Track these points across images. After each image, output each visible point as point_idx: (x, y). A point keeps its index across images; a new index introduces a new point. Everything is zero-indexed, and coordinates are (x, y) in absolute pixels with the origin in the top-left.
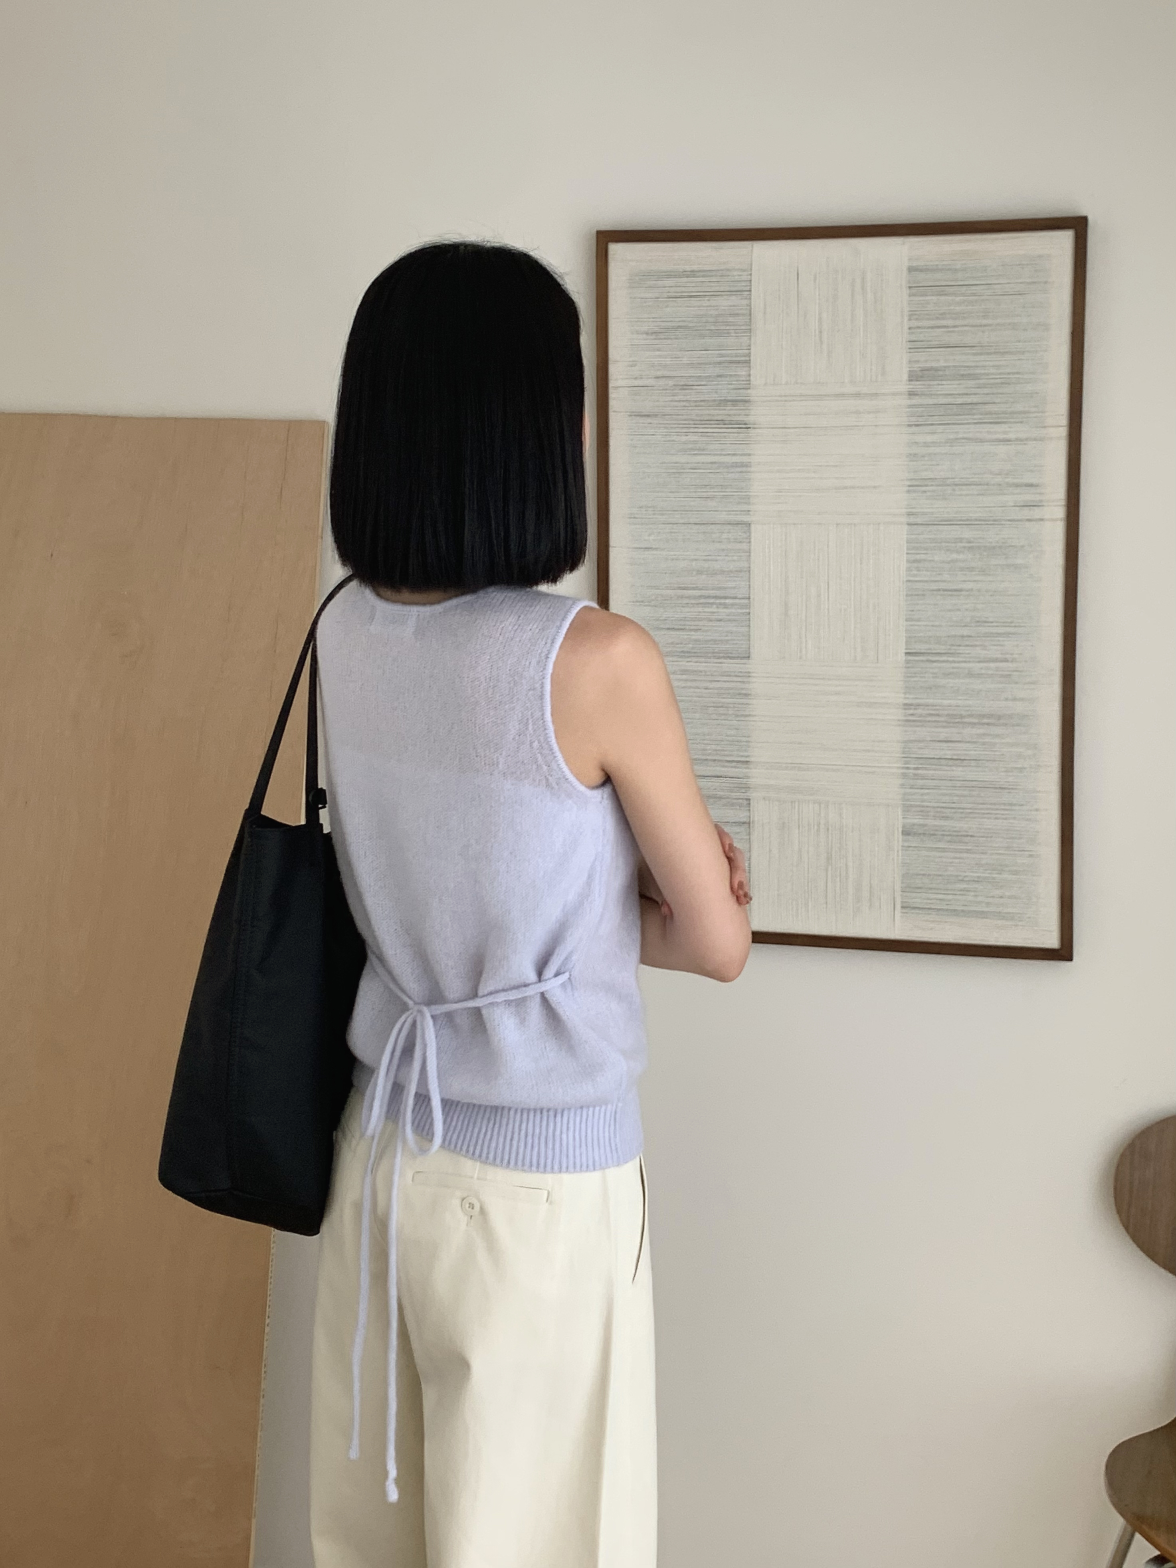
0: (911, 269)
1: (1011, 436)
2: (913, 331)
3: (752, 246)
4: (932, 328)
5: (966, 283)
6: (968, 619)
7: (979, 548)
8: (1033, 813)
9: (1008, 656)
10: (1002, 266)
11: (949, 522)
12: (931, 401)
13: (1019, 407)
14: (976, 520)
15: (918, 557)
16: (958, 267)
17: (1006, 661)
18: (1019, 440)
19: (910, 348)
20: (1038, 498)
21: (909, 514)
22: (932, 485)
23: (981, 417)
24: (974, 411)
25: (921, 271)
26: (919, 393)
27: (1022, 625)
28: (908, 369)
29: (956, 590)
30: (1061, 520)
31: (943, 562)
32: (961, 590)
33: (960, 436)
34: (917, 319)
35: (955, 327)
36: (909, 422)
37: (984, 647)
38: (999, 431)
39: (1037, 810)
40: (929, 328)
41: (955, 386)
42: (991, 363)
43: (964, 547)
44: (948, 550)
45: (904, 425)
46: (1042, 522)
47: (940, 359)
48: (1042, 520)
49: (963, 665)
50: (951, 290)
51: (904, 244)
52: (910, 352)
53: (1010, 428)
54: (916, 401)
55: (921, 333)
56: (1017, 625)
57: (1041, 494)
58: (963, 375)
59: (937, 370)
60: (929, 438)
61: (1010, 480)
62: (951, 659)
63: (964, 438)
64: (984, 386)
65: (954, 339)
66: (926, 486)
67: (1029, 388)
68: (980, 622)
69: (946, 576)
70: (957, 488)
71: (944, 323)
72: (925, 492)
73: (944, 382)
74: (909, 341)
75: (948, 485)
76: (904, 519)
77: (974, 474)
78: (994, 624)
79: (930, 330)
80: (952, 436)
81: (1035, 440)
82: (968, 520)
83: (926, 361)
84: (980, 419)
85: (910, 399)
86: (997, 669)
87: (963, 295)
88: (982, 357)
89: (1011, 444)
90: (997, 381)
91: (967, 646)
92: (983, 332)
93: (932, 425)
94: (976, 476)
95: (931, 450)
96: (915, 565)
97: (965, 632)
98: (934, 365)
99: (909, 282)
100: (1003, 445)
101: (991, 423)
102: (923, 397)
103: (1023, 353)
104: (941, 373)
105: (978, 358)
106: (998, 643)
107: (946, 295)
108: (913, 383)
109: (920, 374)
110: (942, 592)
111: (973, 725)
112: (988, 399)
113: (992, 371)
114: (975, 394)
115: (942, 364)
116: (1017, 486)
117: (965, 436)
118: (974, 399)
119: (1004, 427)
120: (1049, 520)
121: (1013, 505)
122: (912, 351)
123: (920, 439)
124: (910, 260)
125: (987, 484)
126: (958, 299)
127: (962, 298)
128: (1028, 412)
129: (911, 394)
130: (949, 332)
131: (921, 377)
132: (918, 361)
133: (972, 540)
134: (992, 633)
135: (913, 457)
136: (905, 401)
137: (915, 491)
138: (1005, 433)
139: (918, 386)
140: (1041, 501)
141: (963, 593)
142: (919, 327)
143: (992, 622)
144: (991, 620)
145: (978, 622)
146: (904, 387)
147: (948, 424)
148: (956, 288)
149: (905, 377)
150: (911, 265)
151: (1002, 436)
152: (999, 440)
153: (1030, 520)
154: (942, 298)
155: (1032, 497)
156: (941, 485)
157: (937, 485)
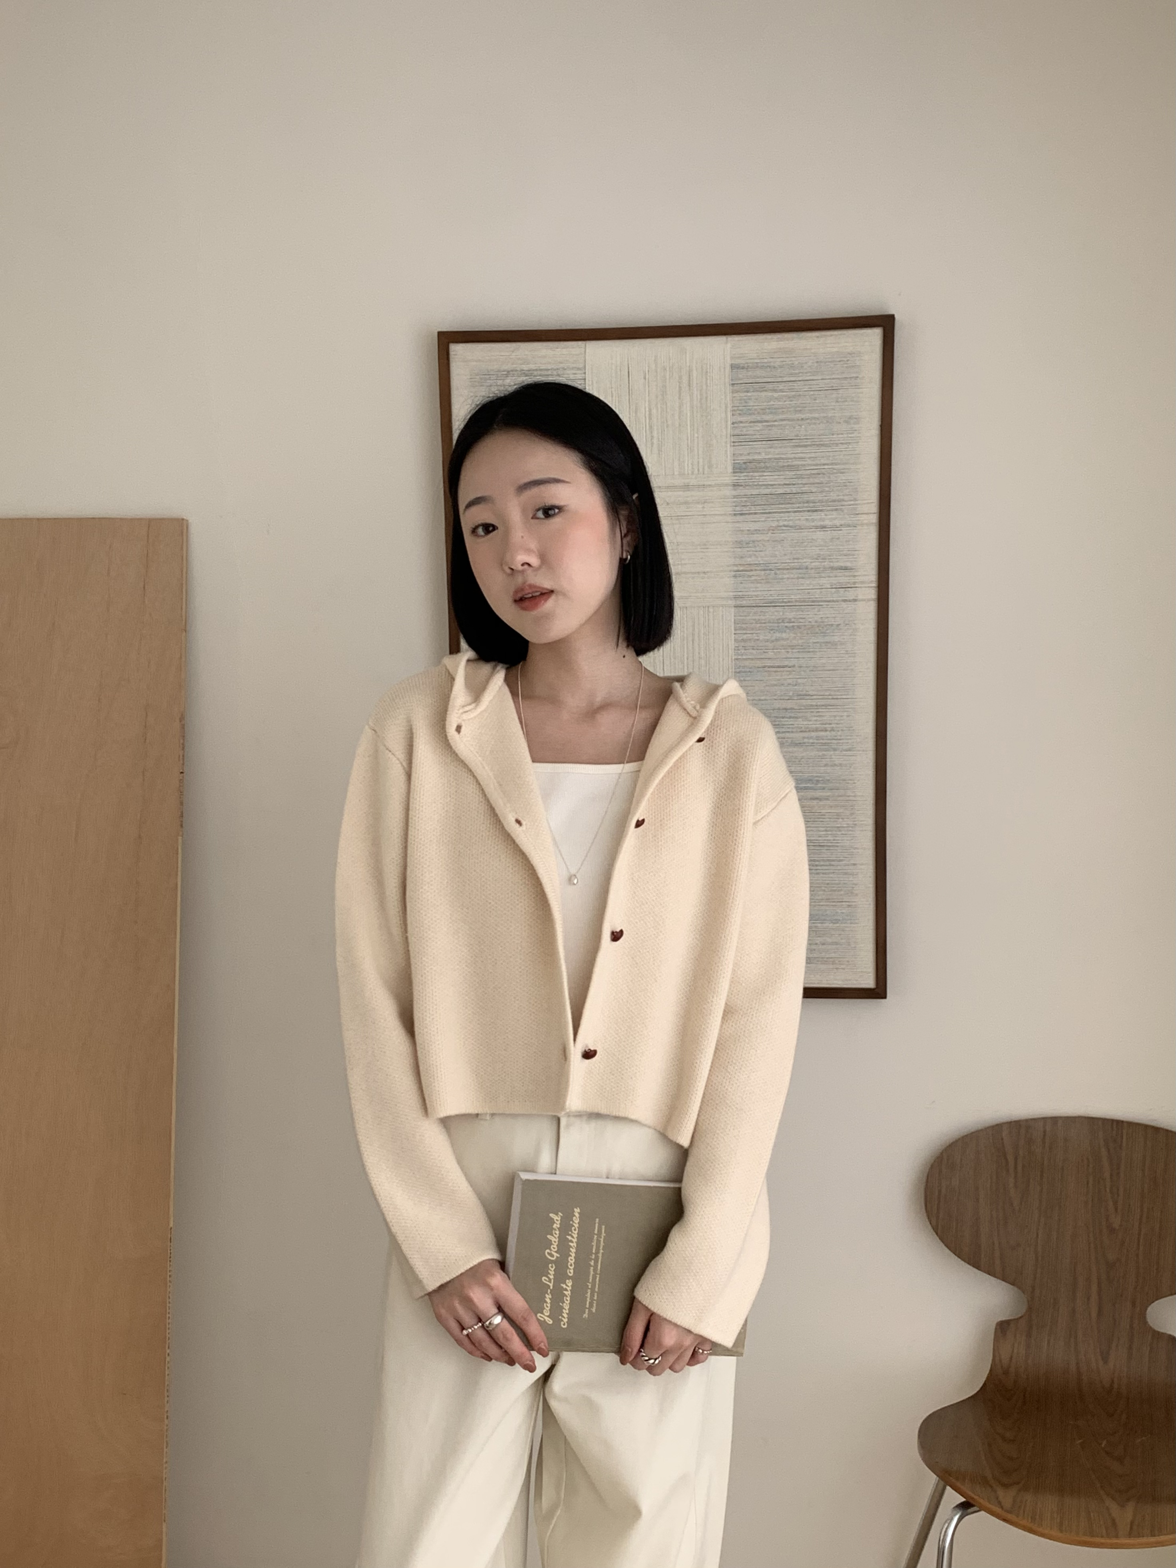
0: (733, 367)
1: (827, 523)
2: (736, 425)
3: (585, 345)
4: (754, 422)
5: (785, 379)
6: (791, 694)
7: (799, 627)
9: (827, 726)
10: (817, 362)
11: (772, 604)
12: (754, 492)
13: (833, 496)
14: (796, 601)
15: (745, 637)
16: (777, 364)
17: (826, 731)
18: (834, 527)
19: (733, 442)
20: (853, 580)
21: (736, 598)
22: (756, 570)
23: (800, 505)
24: (794, 501)
25: (743, 368)
26: (743, 484)
27: (839, 697)
28: (732, 462)
29: (779, 667)
30: (872, 600)
31: (767, 641)
32: (784, 667)
33: (781, 523)
34: (740, 414)
35: (775, 421)
36: (735, 511)
37: (806, 719)
38: (817, 518)
39: (854, 865)
40: (751, 422)
41: (776, 477)
42: (809, 455)
43: (786, 627)
44: (772, 630)
45: (730, 514)
46: (856, 603)
47: (762, 452)
48: (855, 600)
49: (788, 735)
50: (770, 386)
51: (726, 343)
52: (734, 446)
53: (826, 515)
54: (741, 491)
55: (744, 427)
56: (835, 697)
57: (855, 576)
58: (782, 467)
59: (759, 461)
60: (753, 526)
61: (827, 564)
63: (785, 526)
64: (801, 477)
65: (775, 432)
66: (752, 570)
67: (842, 478)
68: (801, 696)
69: (771, 654)
70: (778, 572)
71: (764, 417)
72: (750, 576)
73: (765, 474)
74: (733, 436)
75: (771, 570)
76: (732, 602)
77: (794, 559)
78: (815, 697)
79: (752, 424)
80: (774, 524)
81: (849, 526)
82: (789, 602)
83: (749, 454)
84: (798, 508)
85: (735, 489)
86: (818, 738)
87: (782, 391)
88: (800, 450)
89: (827, 531)
90: (813, 472)
91: (790, 717)
92: (800, 426)
93: (755, 513)
94: (796, 561)
95: (755, 537)
96: (743, 644)
97: (789, 704)
98: (756, 457)
99: (732, 380)
100: (820, 531)
101: (809, 511)
102: (747, 487)
103: (837, 445)
104: (762, 465)
105: (795, 450)
106: (818, 714)
107: (766, 391)
108: (737, 475)
109: (744, 466)
110: (766, 669)
112: (806, 489)
113: (809, 462)
114: (794, 484)
115: (763, 456)
116: (832, 568)
117: (786, 523)
118: (793, 489)
119: (821, 515)
120: (862, 600)
121: (830, 587)
122: (737, 444)
123: (745, 527)
124: (732, 358)
125: (807, 568)
126: (776, 395)
127: (780, 394)
128: (843, 500)
129: (736, 485)
130: (768, 426)
131: (745, 468)
132: (741, 455)
133: (793, 620)
134: (812, 705)
135: (739, 544)
136: (729, 492)
137: (741, 576)
138: (821, 520)
139: (742, 477)
140: (855, 583)
141: (786, 669)
142: (741, 422)
143: (812, 696)
144: (810, 693)
146: (728, 479)
147: (770, 513)
148: (775, 385)
149: (730, 469)
150: (733, 362)
151: (819, 523)
152: (817, 527)
153: (845, 601)
154: (763, 394)
155: (846, 579)
156: (764, 570)
157: (761, 570)
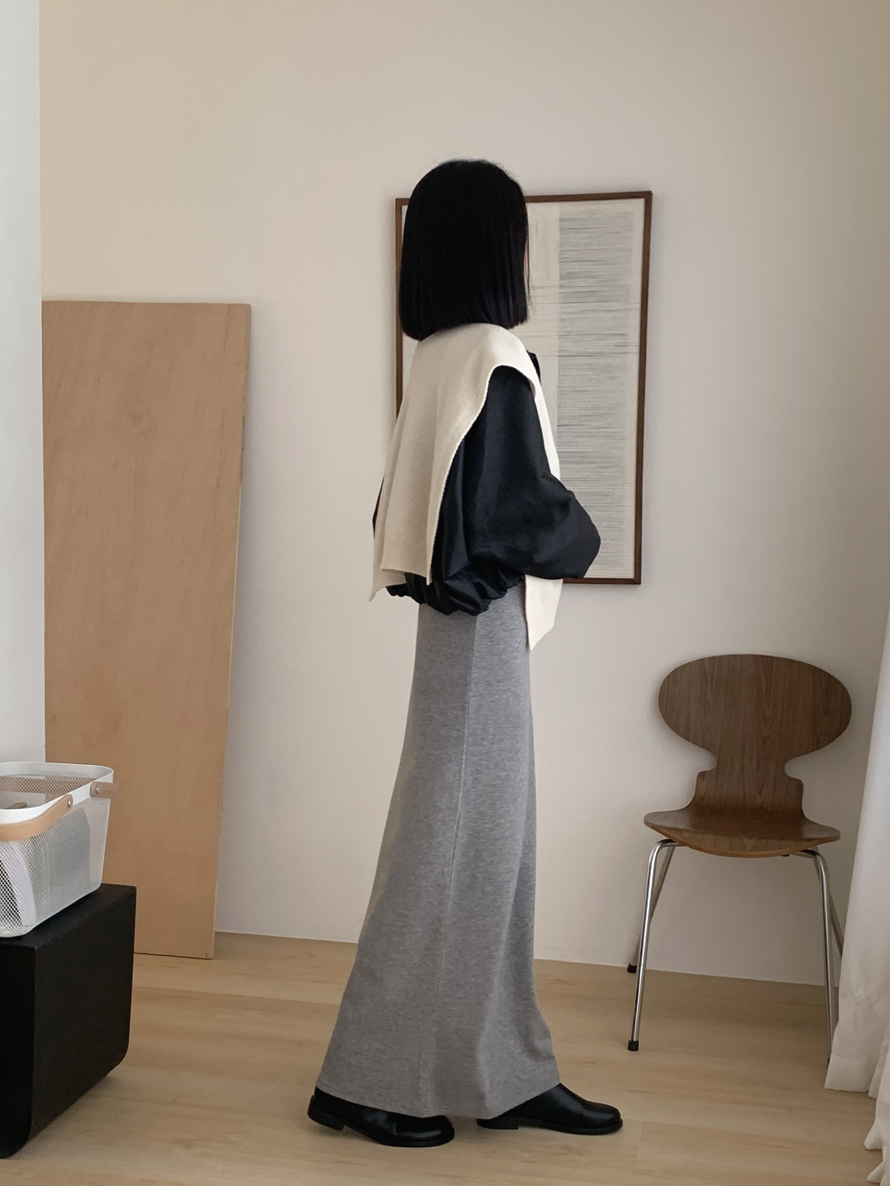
0: (561, 220)
1: (612, 308)
2: (561, 253)
4: (572, 251)
5: (591, 227)
6: (590, 406)
7: (595, 368)
8: (622, 508)
9: (611, 426)
10: (609, 217)
11: (580, 355)
12: (572, 290)
13: (616, 293)
14: (594, 353)
15: (565, 373)
16: (587, 218)
17: (609, 428)
18: (616, 310)
19: (560, 262)
20: (625, 341)
21: (560, 351)
22: (572, 335)
23: (597, 298)
24: (594, 295)
25: (567, 220)
26: (566, 286)
27: (617, 409)
28: (560, 273)
29: (583, 391)
30: (637, 353)
31: (577, 376)
32: (586, 391)
33: (586, 308)
34: (565, 246)
35: (585, 250)
36: (560, 301)
37: (598, 421)
38: (606, 306)
39: (624, 506)
40: (570, 251)
41: (584, 282)
42: (603, 270)
43: (588, 368)
44: (580, 370)
45: (558, 303)
47: (577, 268)
48: (628, 353)
49: (588, 431)
50: (582, 230)
51: (558, 206)
52: (560, 264)
53: (612, 304)
54: (564, 290)
55: (566, 254)
56: (615, 408)
57: (627, 339)
58: (588, 276)
59: (575, 273)
60: (571, 310)
61: (612, 332)
62: (581, 428)
63: (588, 310)
64: (598, 282)
65: (584, 257)
66: (569, 335)
67: (621, 283)
68: (596, 408)
69: (579, 384)
70: (584, 336)
71: (579, 248)
72: (568, 338)
73: (578, 280)
74: (561, 258)
75: (580, 335)
76: (558, 354)
77: (593, 329)
78: (603, 409)
80: (582, 309)
81: (625, 310)
82: (590, 354)
83: (568, 269)
85: (560, 289)
86: (605, 432)
87: (588, 233)
88: (598, 267)
89: (612, 313)
90: (605, 279)
91: (589, 420)
92: (599, 253)
93: (572, 303)
95: (572, 316)
96: (563, 377)
97: (589, 413)
98: (573, 271)
99: (560, 227)
100: (608, 313)
101: (602, 302)
102: (568, 288)
103: (619, 264)
104: (576, 275)
105: (595, 267)
106: (605, 419)
107: (580, 233)
108: (562, 280)
110: (576, 392)
111: (592, 463)
112: (601, 289)
113: (604, 274)
114: (594, 286)
115: (577, 270)
116: (615, 335)
117: (589, 308)
118: (593, 289)
119: (610, 304)
120: (631, 353)
121: (613, 345)
122: (562, 263)
123: (566, 310)
124: (561, 214)
125: (600, 334)
126: (586, 235)
127: (588, 235)
128: (621, 295)
129: (561, 287)
130: (581, 253)
131: (567, 277)
132: (565, 269)
133: (592, 364)
134: (602, 413)
135: (562, 320)
136: (558, 291)
137: (563, 338)
139: (564, 282)
140: (627, 343)
141: (588, 392)
142: (565, 251)
144: (602, 406)
145: (594, 408)
146: (557, 283)
147: (580, 302)
148: (586, 230)
149: (558, 277)
150: (561, 217)
151: (608, 308)
152: (606, 311)
153: (621, 353)
154: (578, 235)
155: (622, 341)
156: (577, 335)
157: (575, 335)
